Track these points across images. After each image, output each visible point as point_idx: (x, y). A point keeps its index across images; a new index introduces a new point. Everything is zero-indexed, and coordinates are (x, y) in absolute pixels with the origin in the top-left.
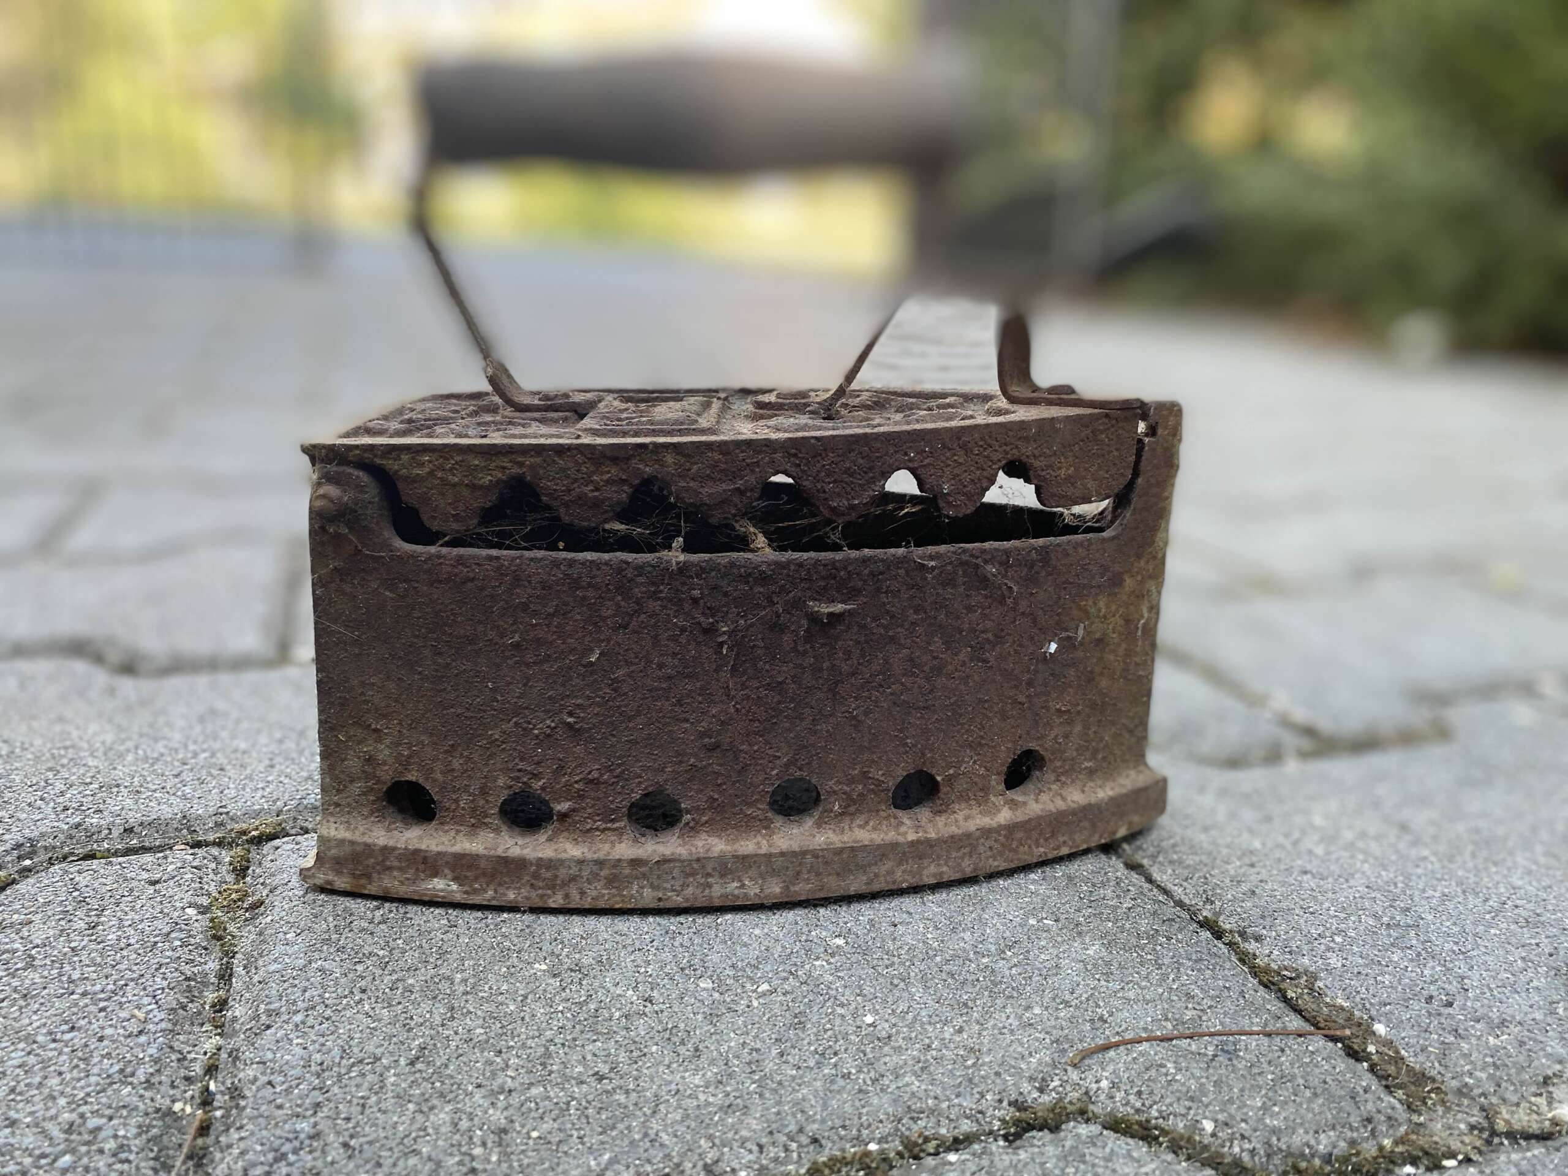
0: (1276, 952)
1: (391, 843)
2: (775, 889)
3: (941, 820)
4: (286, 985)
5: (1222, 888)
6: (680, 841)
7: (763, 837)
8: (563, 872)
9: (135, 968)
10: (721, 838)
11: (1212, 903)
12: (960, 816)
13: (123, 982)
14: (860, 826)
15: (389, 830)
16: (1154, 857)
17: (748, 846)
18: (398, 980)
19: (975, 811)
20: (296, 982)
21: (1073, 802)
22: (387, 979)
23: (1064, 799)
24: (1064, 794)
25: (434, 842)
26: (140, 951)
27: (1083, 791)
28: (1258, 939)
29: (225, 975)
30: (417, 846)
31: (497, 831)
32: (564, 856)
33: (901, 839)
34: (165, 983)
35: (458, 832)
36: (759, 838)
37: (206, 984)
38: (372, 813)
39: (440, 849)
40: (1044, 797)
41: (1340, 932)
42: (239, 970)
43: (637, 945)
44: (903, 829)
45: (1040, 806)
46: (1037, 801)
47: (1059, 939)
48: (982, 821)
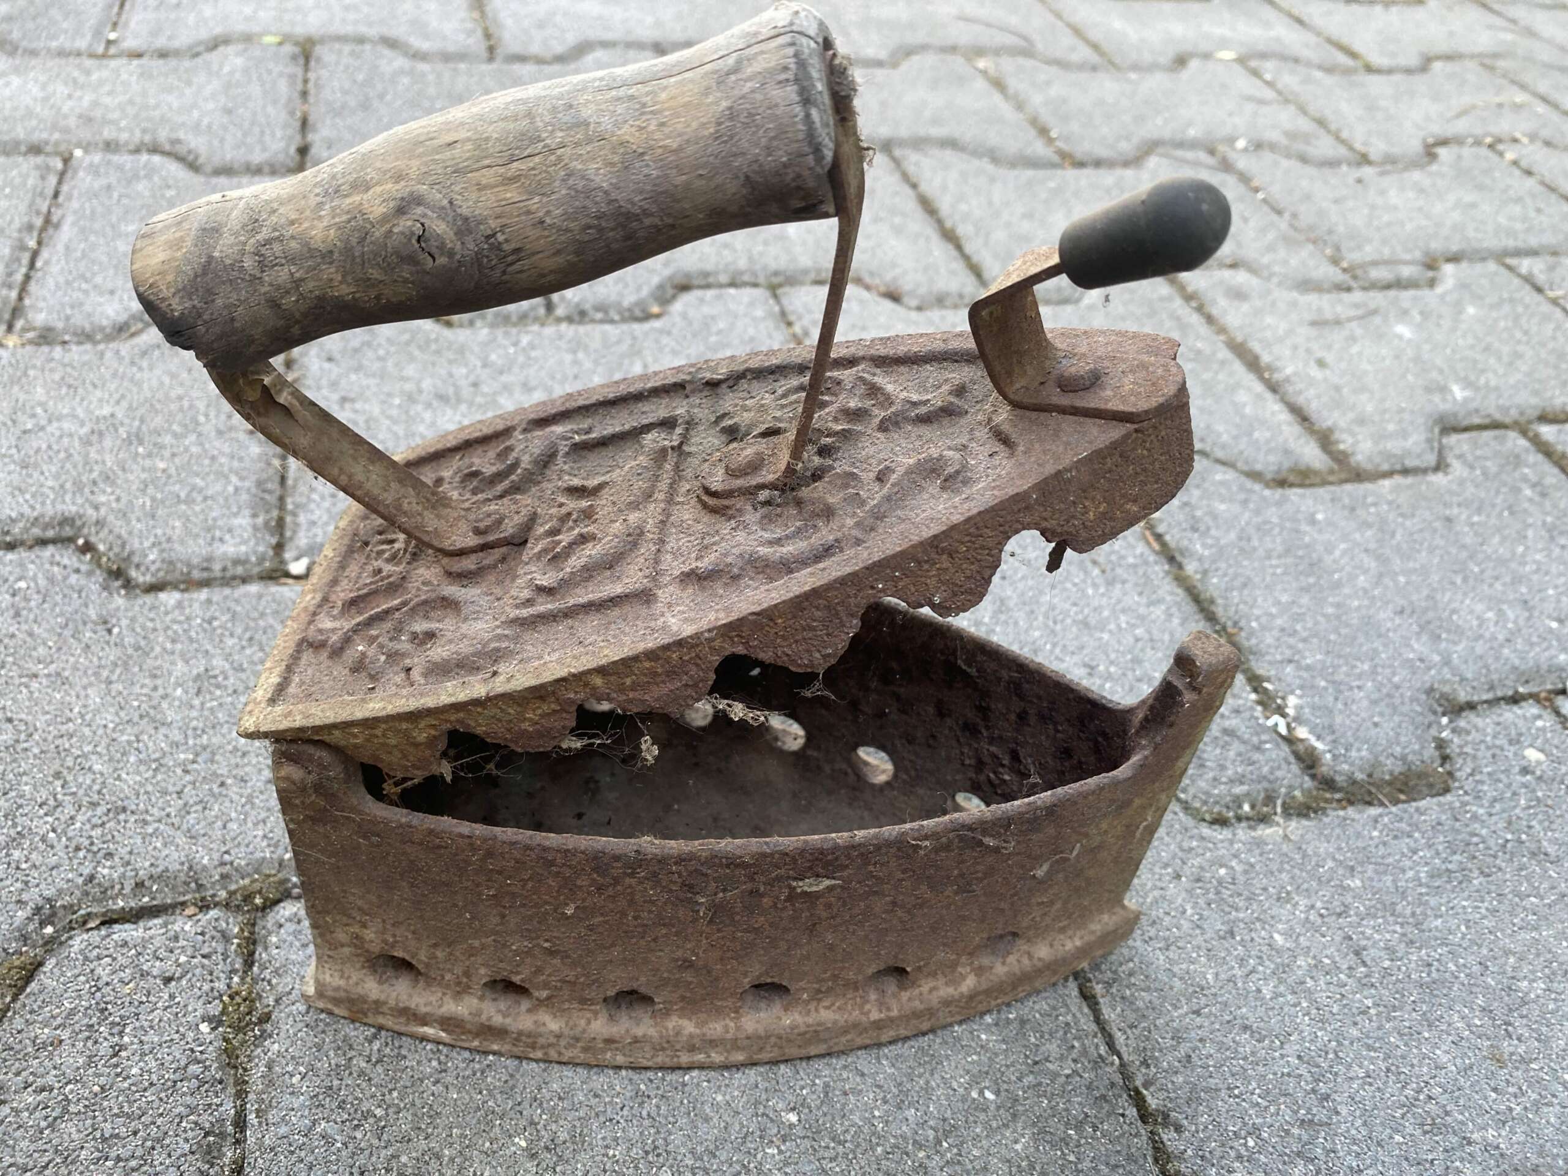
0: (1189, 1152)
1: (383, 997)
3: (905, 995)
4: (294, 1159)
5: (1161, 1051)
6: (652, 1022)
7: (732, 1019)
8: (541, 1041)
9: (159, 1121)
10: (690, 1019)
11: (1148, 1066)
12: (925, 989)
13: (149, 1144)
14: (827, 1008)
15: (380, 983)
17: (716, 1028)
18: (393, 1156)
19: (941, 981)
20: (303, 1154)
21: (1040, 959)
22: (383, 1153)
23: (1030, 956)
24: (1032, 950)
25: (422, 1001)
26: (163, 1095)
27: (1051, 946)
28: (1178, 1129)
29: (240, 1123)
30: (407, 1004)
31: (482, 998)
32: (542, 1029)
33: (864, 1019)
34: (187, 1147)
35: (444, 994)
36: (728, 1021)
37: (222, 1135)
38: (363, 967)
39: (428, 1009)
40: (1011, 959)
41: (1255, 1131)
42: (252, 1117)
44: (867, 1007)
45: (1006, 969)
46: (1004, 963)
47: (994, 1124)
48: (947, 991)
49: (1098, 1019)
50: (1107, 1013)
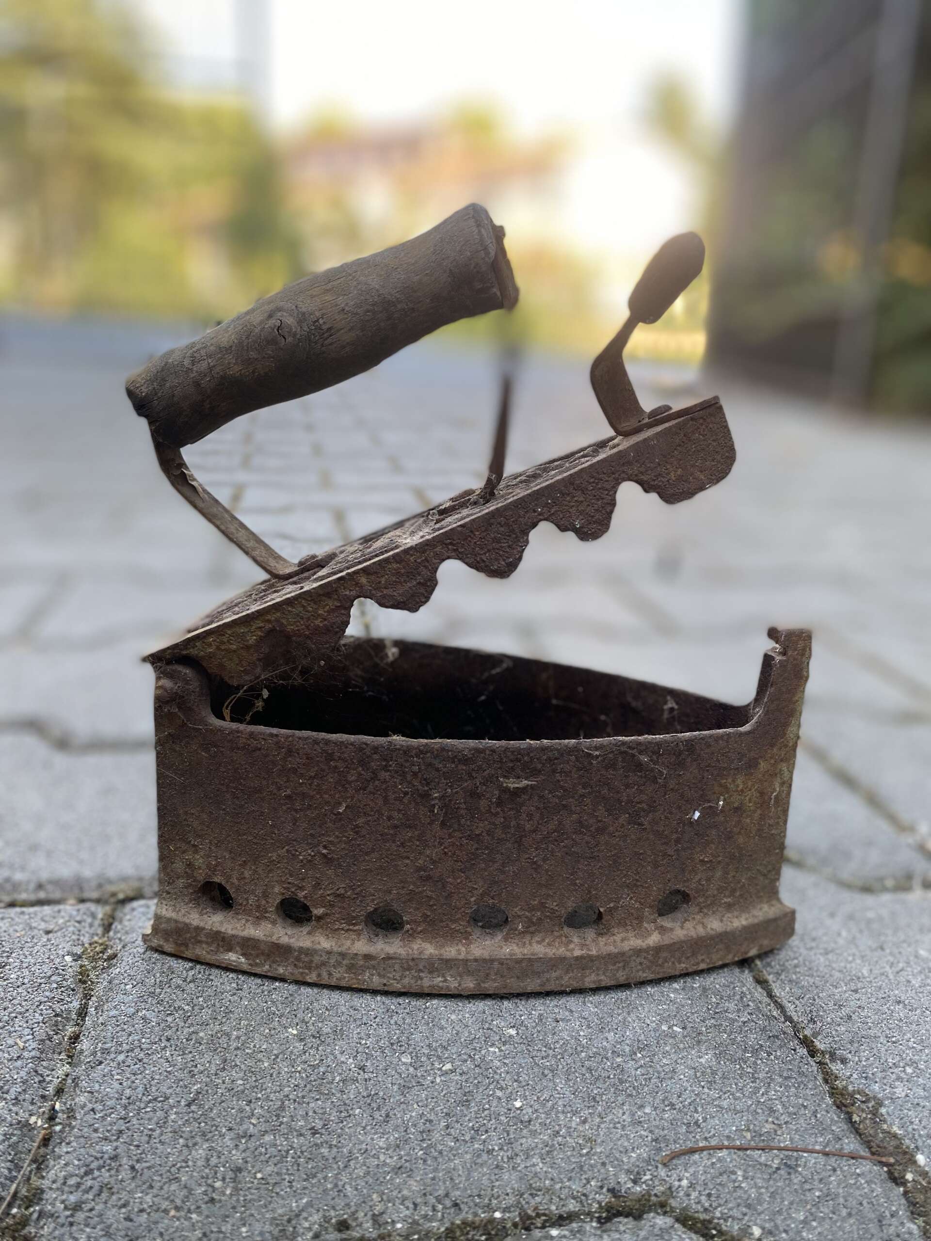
0: (855, 1076)
1: (202, 924)
2: (469, 984)
3: (602, 941)
4: (118, 1029)
5: (825, 1011)
6: (401, 943)
7: (463, 945)
8: (317, 959)
9: (24, 1003)
10: (431, 943)
11: (815, 1022)
12: (618, 938)
13: (14, 1015)
14: (538, 942)
15: (201, 914)
16: (778, 974)
17: (451, 951)
18: (193, 1032)
19: (631, 934)
20: (125, 1027)
21: (712, 929)
22: (186, 1030)
23: (705, 927)
24: (705, 921)
25: (230, 927)
26: (29, 990)
27: (722, 921)
28: (844, 1061)
29: (82, 1013)
30: (219, 929)
31: (274, 923)
32: (318, 947)
33: (568, 954)
34: (41, 1018)
35: (247, 921)
36: (460, 947)
37: (68, 1019)
38: (191, 901)
39: (234, 932)
40: (688, 925)
41: (913, 1063)
42: (92, 1010)
43: (364, 1020)
44: (572, 946)
45: (685, 932)
46: (682, 928)
47: (681, 1046)
48: (635, 942)
49: (770, 995)
50: (777, 992)
